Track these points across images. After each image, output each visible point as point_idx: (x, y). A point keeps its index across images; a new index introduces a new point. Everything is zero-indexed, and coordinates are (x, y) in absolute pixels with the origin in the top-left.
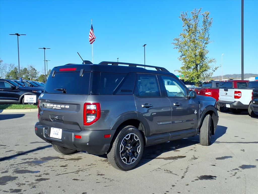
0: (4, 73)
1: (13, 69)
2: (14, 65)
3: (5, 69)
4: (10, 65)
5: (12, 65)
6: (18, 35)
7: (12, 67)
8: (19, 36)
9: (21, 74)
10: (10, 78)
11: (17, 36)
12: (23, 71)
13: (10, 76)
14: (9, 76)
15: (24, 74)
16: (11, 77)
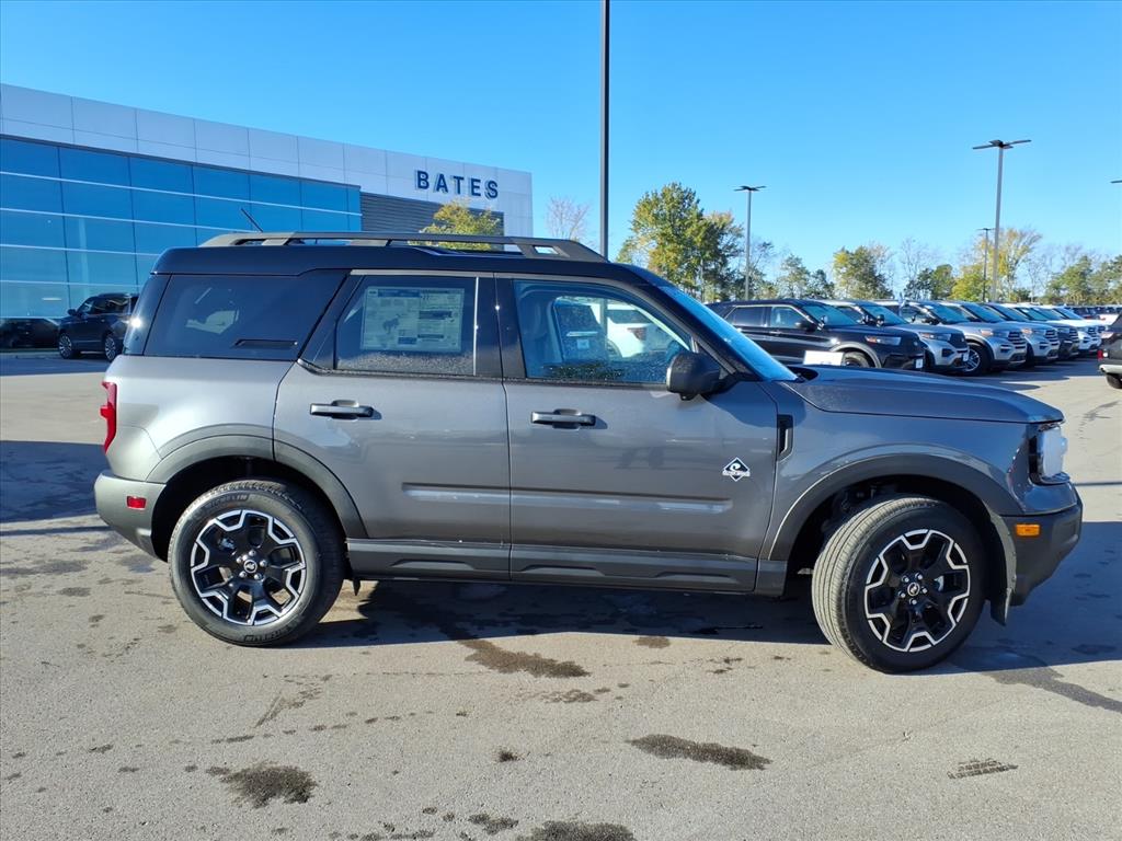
0: (1042, 275)
1: (1077, 262)
2: (1079, 249)
3: (1048, 262)
4: (1067, 249)
5: (1072, 251)
6: (1001, 145)
7: (1074, 255)
8: (1005, 151)
9: (1100, 279)
10: (1062, 292)
11: (997, 148)
12: (1111, 268)
13: (1063, 287)
14: (1057, 288)
15: (1110, 278)
16: (1064, 290)
